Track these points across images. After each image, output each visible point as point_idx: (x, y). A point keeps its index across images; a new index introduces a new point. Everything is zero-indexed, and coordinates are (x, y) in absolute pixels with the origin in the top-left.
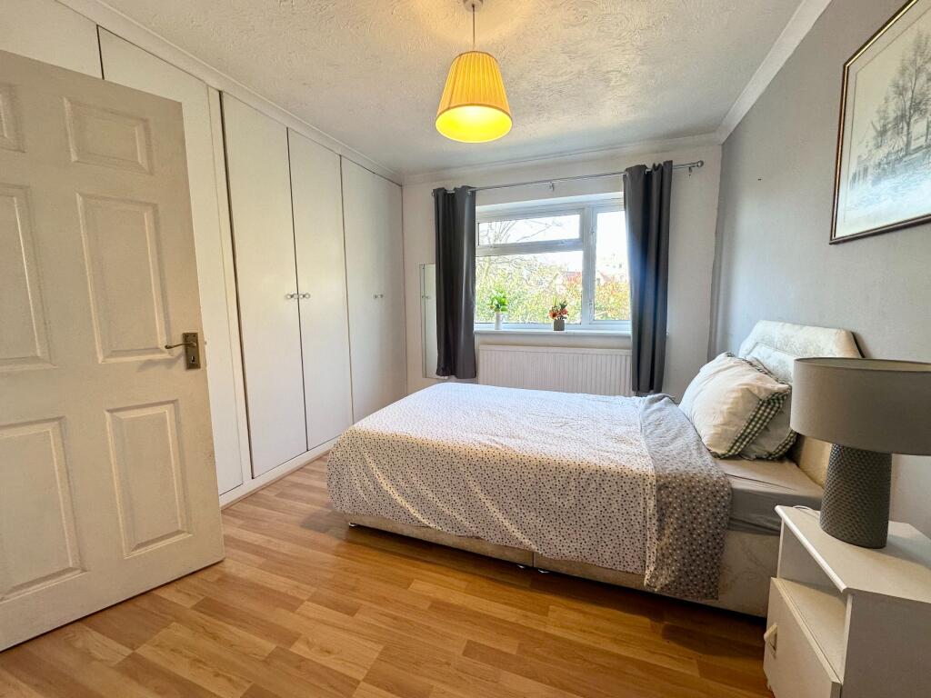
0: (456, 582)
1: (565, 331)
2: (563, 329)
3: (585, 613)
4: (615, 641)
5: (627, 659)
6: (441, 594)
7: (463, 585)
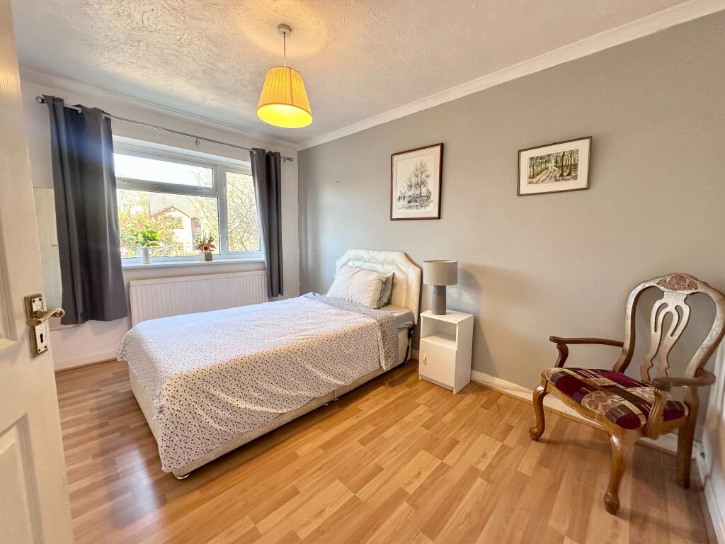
0: (314, 433)
1: (214, 261)
2: (211, 260)
3: (367, 400)
4: (387, 398)
5: (395, 400)
6: (319, 442)
7: (319, 431)
